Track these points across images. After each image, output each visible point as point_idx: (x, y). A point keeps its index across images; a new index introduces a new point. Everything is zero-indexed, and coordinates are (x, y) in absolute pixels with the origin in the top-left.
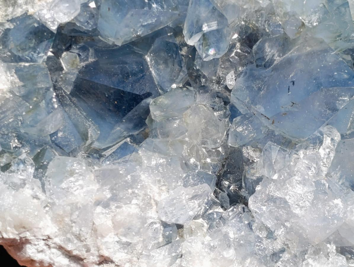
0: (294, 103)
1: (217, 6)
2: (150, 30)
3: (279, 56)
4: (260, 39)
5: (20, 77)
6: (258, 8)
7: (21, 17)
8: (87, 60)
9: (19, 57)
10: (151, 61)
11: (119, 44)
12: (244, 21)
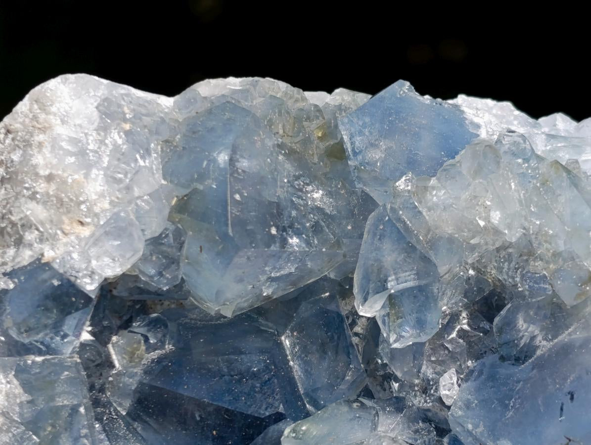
0: (571, 438)
1: (418, 240)
2: (291, 285)
3: (545, 339)
4: (508, 303)
5: (24, 384)
6: (501, 244)
7: (29, 268)
8: (162, 347)
9: (23, 345)
10: (293, 345)
11: (229, 313)
12: (474, 269)
